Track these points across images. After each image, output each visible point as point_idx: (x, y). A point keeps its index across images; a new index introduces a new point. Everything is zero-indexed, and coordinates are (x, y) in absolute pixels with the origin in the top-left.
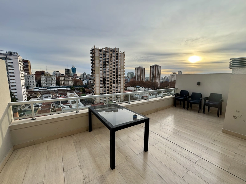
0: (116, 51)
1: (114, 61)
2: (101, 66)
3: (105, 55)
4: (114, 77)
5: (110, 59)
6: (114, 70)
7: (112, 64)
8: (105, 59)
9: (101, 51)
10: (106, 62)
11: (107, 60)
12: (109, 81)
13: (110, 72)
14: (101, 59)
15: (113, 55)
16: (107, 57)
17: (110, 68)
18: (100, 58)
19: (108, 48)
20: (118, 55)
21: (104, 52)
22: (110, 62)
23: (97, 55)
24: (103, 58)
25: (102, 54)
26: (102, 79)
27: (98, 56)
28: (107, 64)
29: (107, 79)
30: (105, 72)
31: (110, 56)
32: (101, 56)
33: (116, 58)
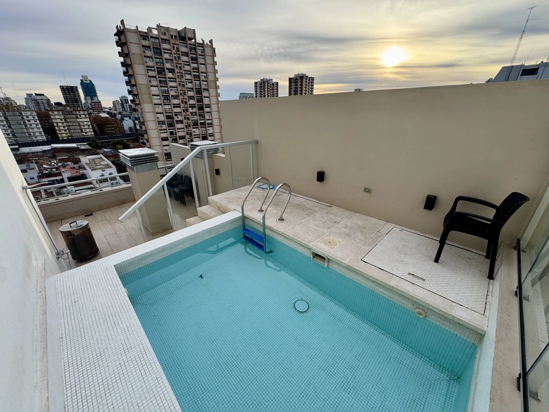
0: (190, 39)
1: (187, 68)
2: (154, 82)
3: (158, 51)
4: (194, 110)
5: (175, 62)
6: (191, 94)
7: (182, 76)
8: (163, 63)
9: (144, 36)
10: (167, 71)
11: (168, 65)
12: (181, 122)
13: (181, 97)
14: (150, 63)
15: (183, 49)
16: (166, 56)
17: (180, 88)
18: (147, 60)
19: (163, 27)
20: (195, 49)
21: (153, 40)
22: (176, 70)
23: (135, 49)
24: (155, 60)
25: (149, 47)
26: (162, 118)
27: (140, 53)
28: (170, 75)
29: (176, 118)
30: (167, 98)
31: (174, 51)
32: (148, 53)
33: (192, 59)
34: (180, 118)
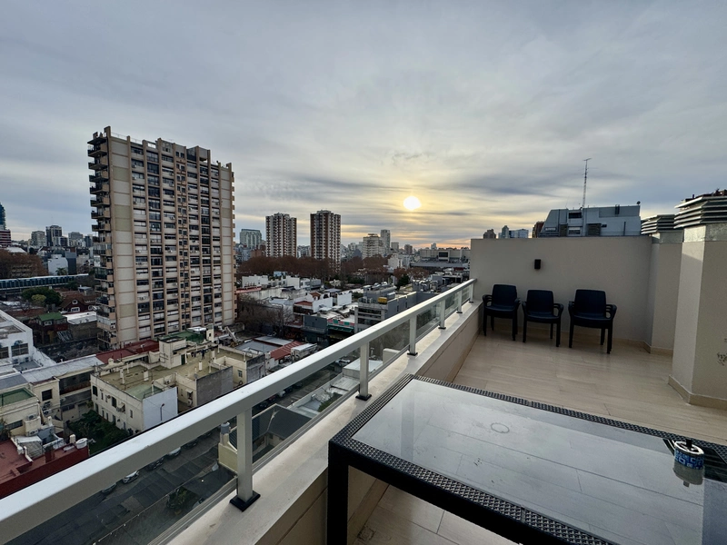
0: (202, 160)
1: (193, 191)
2: (140, 204)
3: (155, 168)
4: (196, 243)
5: (177, 182)
6: (194, 222)
7: (184, 200)
8: (158, 182)
9: (138, 149)
10: (162, 192)
11: (166, 186)
12: (174, 258)
13: (178, 226)
14: (139, 180)
15: (191, 169)
16: (166, 175)
17: (179, 214)
18: (136, 176)
19: (166, 142)
20: (207, 171)
21: (150, 155)
22: (178, 192)
23: (119, 161)
24: (147, 177)
25: (142, 162)
26: (143, 251)
27: (126, 167)
28: (167, 197)
29: (166, 253)
30: (157, 224)
31: (177, 170)
32: (139, 168)
33: (202, 181)
34: (173, 253)
